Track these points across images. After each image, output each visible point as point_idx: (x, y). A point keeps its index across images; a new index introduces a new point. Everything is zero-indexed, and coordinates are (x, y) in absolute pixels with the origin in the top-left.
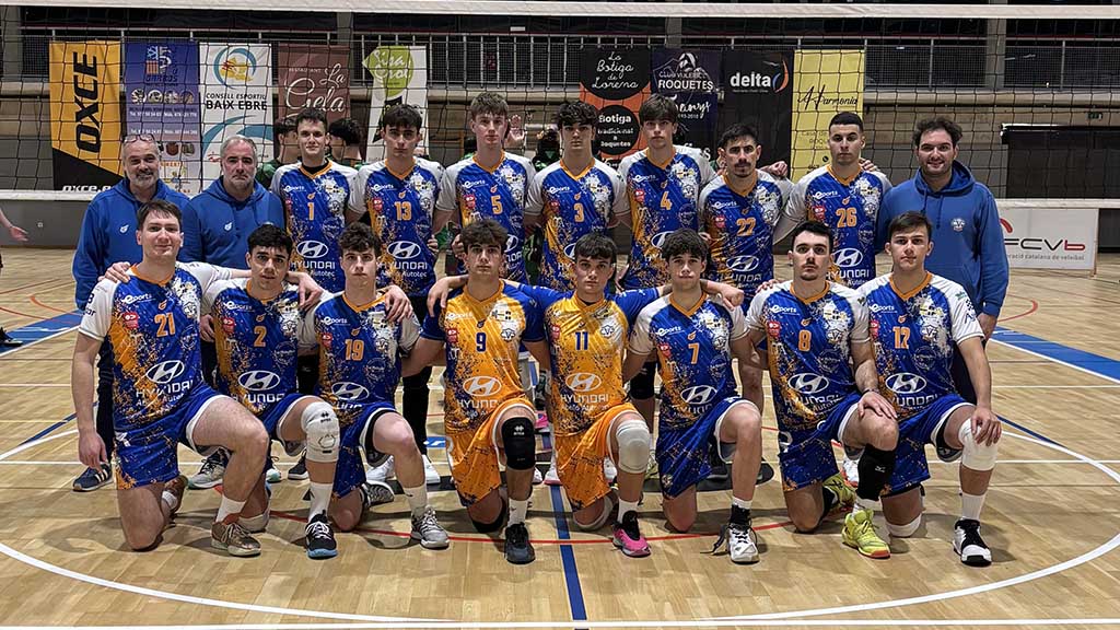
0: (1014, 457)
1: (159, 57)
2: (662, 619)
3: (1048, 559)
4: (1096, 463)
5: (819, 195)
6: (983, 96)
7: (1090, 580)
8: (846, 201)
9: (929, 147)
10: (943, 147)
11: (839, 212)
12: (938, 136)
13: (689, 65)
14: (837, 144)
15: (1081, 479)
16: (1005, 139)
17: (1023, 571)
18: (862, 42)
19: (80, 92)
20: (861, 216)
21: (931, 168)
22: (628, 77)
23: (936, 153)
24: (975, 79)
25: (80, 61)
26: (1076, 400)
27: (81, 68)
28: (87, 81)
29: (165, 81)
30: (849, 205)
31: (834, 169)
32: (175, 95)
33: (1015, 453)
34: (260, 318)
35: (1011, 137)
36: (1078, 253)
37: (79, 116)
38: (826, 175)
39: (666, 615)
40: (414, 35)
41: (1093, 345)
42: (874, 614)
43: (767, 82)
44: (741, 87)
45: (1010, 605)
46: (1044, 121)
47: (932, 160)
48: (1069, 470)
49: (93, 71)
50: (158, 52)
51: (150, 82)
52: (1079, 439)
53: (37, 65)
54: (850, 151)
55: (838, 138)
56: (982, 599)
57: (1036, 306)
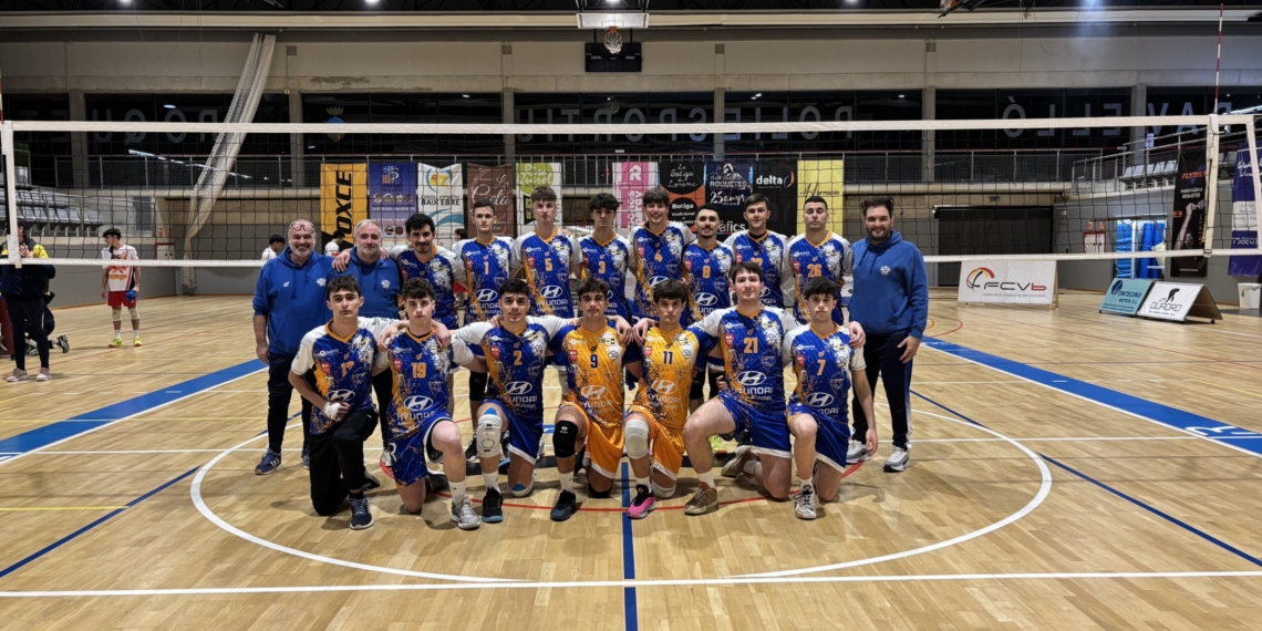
0: (952, 437)
1: (391, 174)
2: (693, 578)
3: (983, 520)
4: (1012, 441)
5: (797, 254)
6: (920, 188)
7: (1016, 539)
8: (815, 259)
9: (872, 219)
10: (883, 219)
11: (809, 266)
12: (880, 211)
13: (730, 171)
14: (810, 216)
15: (1003, 454)
16: (937, 215)
17: (965, 531)
18: (841, 155)
19: (340, 196)
20: (825, 270)
21: (874, 234)
22: (690, 179)
23: (878, 223)
24: (916, 177)
25: (341, 177)
26: (993, 392)
27: (341, 181)
28: (344, 190)
29: (396, 187)
30: (817, 262)
31: (807, 235)
32: (401, 196)
33: (954, 433)
34: (517, 345)
35: (941, 214)
36: (1042, 293)
37: (338, 211)
38: (803, 240)
39: (696, 575)
40: (553, 156)
41: (1003, 353)
42: (854, 571)
43: (780, 181)
44: (763, 185)
45: (956, 561)
46: (963, 202)
47: (875, 228)
48: (993, 447)
49: (348, 183)
50: (390, 169)
51: (386, 187)
52: (998, 421)
53: (313, 179)
54: (819, 220)
55: (811, 211)
56: (935, 556)
57: (962, 325)
